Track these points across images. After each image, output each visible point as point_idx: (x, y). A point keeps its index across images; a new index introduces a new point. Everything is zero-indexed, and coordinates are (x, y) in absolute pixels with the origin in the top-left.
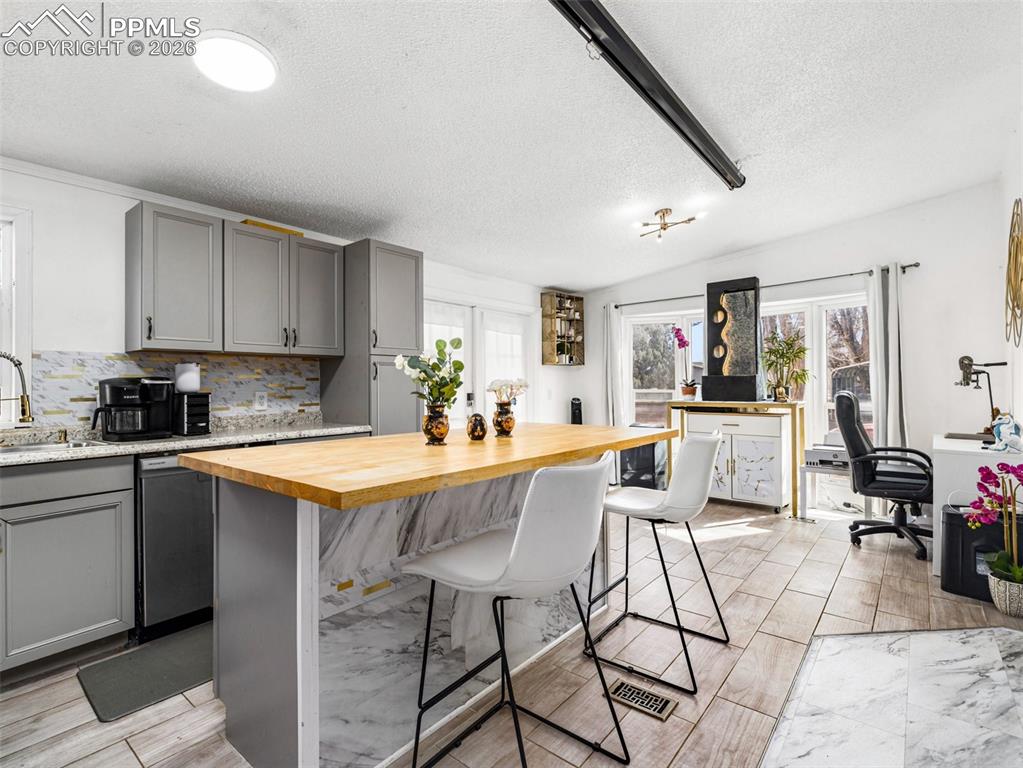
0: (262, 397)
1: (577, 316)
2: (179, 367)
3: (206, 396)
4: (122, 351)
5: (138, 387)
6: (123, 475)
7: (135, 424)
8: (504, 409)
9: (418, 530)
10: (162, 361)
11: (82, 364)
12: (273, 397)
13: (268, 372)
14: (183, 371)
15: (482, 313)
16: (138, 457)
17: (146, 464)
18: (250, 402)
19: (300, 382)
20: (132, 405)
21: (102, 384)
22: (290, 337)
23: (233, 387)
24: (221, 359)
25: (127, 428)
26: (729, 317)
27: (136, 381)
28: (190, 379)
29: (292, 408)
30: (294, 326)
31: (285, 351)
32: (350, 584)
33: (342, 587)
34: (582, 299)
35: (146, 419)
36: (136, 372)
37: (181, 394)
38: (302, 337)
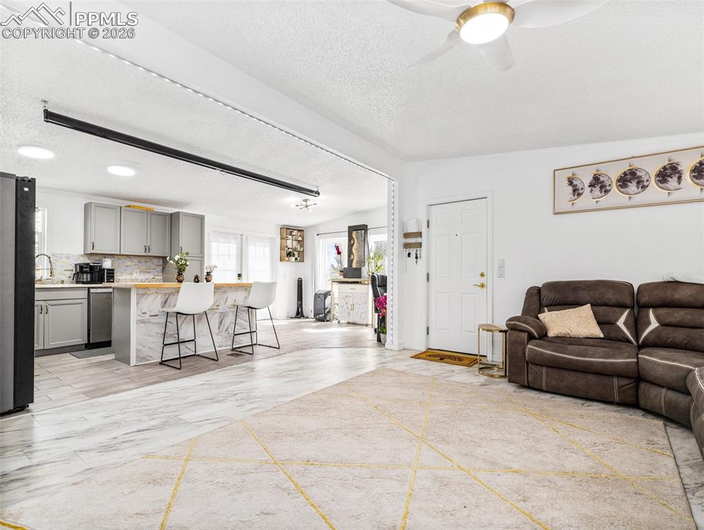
0: (136, 272)
1: (300, 239)
2: (104, 260)
3: (113, 270)
4: (83, 253)
5: (89, 266)
6: (84, 294)
7: (87, 279)
8: (208, 274)
9: (168, 303)
10: (97, 258)
11: (68, 258)
12: (141, 272)
13: (140, 263)
14: (105, 261)
15: (247, 238)
16: (89, 288)
17: (92, 291)
18: (132, 274)
19: (153, 267)
20: (86, 272)
21: (76, 265)
22: (147, 249)
23: (125, 268)
24: (120, 257)
25: (85, 280)
26: (355, 241)
27: (88, 264)
28: (107, 264)
29: (150, 276)
30: (149, 244)
31: (145, 254)
32: (145, 313)
33: (143, 313)
34: (303, 231)
35: (91, 277)
36: (87, 261)
37: (104, 269)
38: (152, 249)
